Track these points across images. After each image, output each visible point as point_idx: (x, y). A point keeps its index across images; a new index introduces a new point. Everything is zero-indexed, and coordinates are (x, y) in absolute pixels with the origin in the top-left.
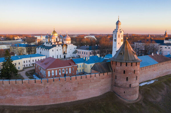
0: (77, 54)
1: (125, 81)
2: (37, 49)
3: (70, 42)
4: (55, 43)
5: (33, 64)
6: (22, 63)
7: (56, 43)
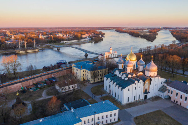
0: (166, 93)
5: (98, 124)
7: (134, 75)
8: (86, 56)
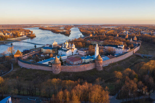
0: (78, 53)
2: (59, 51)
3: (75, 47)
7: (69, 48)
8: (35, 46)
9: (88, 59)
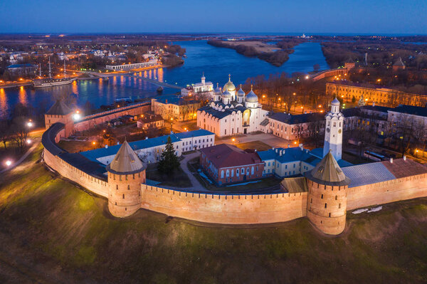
0: (267, 127)
1: (323, 208)
2: (199, 113)
3: (256, 104)
4: (230, 106)
5: (196, 147)
6: (181, 147)
7: (232, 106)
8: (160, 91)
9: (290, 164)
